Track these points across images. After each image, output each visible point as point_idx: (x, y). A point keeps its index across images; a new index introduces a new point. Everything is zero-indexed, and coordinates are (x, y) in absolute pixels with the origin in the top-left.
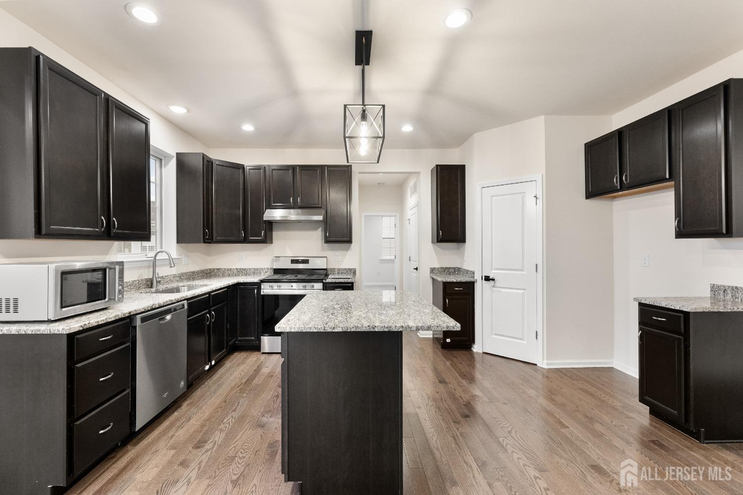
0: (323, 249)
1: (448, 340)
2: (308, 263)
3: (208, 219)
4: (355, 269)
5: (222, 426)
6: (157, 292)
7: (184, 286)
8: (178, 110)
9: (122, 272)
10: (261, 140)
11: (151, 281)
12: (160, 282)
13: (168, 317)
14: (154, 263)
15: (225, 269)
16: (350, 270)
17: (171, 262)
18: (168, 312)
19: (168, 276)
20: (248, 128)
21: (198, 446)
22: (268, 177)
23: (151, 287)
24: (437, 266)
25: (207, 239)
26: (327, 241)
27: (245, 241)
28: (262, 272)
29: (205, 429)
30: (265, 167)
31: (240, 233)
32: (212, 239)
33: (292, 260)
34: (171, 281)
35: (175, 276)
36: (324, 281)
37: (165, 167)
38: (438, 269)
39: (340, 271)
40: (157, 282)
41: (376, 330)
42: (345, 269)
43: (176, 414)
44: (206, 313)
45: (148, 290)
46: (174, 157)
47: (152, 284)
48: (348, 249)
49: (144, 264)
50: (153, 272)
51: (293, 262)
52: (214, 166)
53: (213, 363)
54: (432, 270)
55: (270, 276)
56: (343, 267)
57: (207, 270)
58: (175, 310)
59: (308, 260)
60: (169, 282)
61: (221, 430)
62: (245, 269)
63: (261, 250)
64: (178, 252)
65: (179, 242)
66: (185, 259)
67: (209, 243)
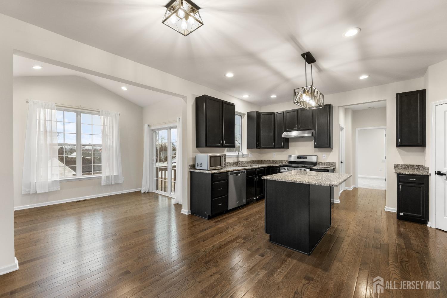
0: (315, 152)
1: (401, 214)
2: (306, 159)
3: (258, 137)
4: (335, 163)
5: (254, 217)
6: (238, 166)
8: (246, 96)
9: (225, 159)
10: (280, 100)
11: (237, 162)
13: (239, 175)
14: (238, 156)
15: (267, 160)
16: (332, 163)
17: (243, 156)
18: (239, 173)
19: (243, 161)
20: (274, 96)
21: (245, 220)
22: (285, 117)
23: (237, 165)
26: (316, 147)
27: (274, 147)
28: (283, 162)
29: (249, 216)
30: (284, 112)
31: (273, 144)
32: (260, 147)
35: (246, 162)
36: (311, 168)
37: (243, 118)
38: (402, 165)
39: (325, 163)
40: (239, 163)
41: (297, 182)
42: (329, 163)
43: (241, 210)
44: (254, 177)
45: (236, 166)
46: (246, 114)
47: (237, 164)
48: (330, 152)
49: (235, 156)
50: (238, 160)
51: (298, 158)
52: (261, 115)
53: (257, 197)
54: (396, 166)
55: (287, 164)
56: (327, 161)
57: (260, 160)
58: (241, 173)
59: (306, 157)
61: (254, 218)
62: (275, 161)
63: (283, 152)
64: (247, 152)
65: (248, 148)
66: (250, 155)
67: (259, 148)
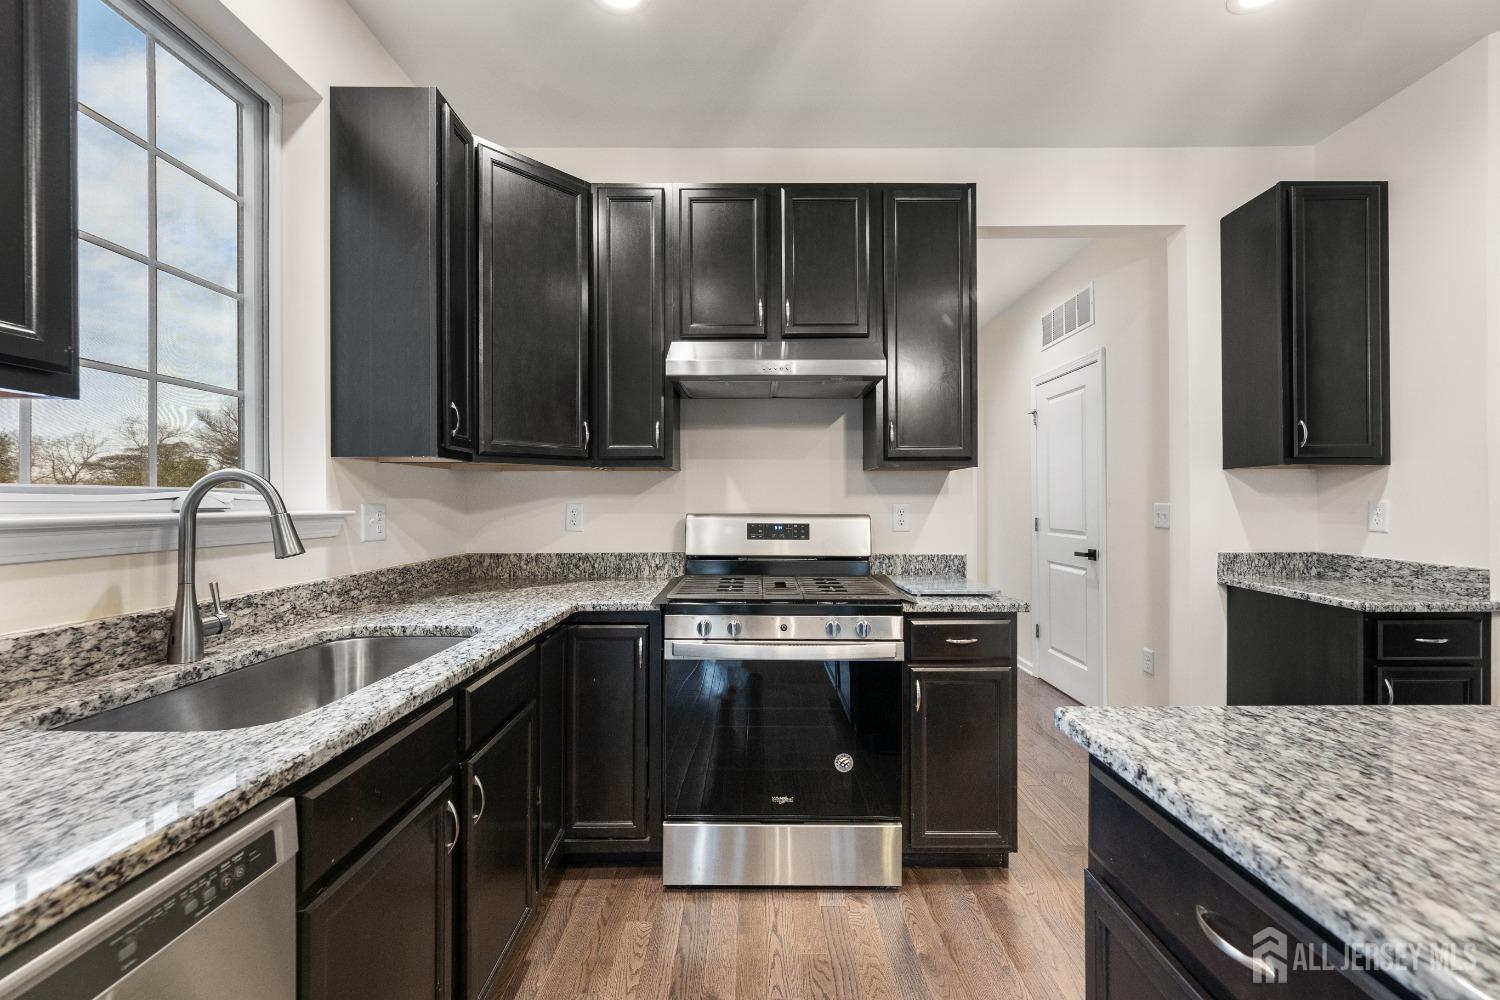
2: (807, 538)
4: (962, 559)
7: (353, 636)
12: (221, 627)
14: (186, 537)
15: (519, 556)
16: (946, 559)
17: (284, 534)
19: (280, 592)
22: (674, 229)
24: (1244, 547)
25: (455, 441)
26: (890, 457)
27: (593, 456)
28: (644, 565)
30: (664, 193)
31: (575, 427)
32: (474, 443)
33: (749, 525)
34: (301, 614)
35: (317, 591)
36: (907, 607)
37: (284, 139)
38: (1250, 558)
39: (912, 566)
40: (201, 631)
42: (931, 558)
44: (441, 800)
46: (320, 99)
47: (173, 640)
48: (936, 490)
50: (181, 584)
51: (755, 532)
52: (485, 163)
54: (1230, 561)
56: (918, 550)
59: (806, 527)
60: (289, 617)
62: (586, 558)
63: (639, 493)
64: (336, 487)
65: (342, 445)
66: (366, 522)
67: (467, 458)
